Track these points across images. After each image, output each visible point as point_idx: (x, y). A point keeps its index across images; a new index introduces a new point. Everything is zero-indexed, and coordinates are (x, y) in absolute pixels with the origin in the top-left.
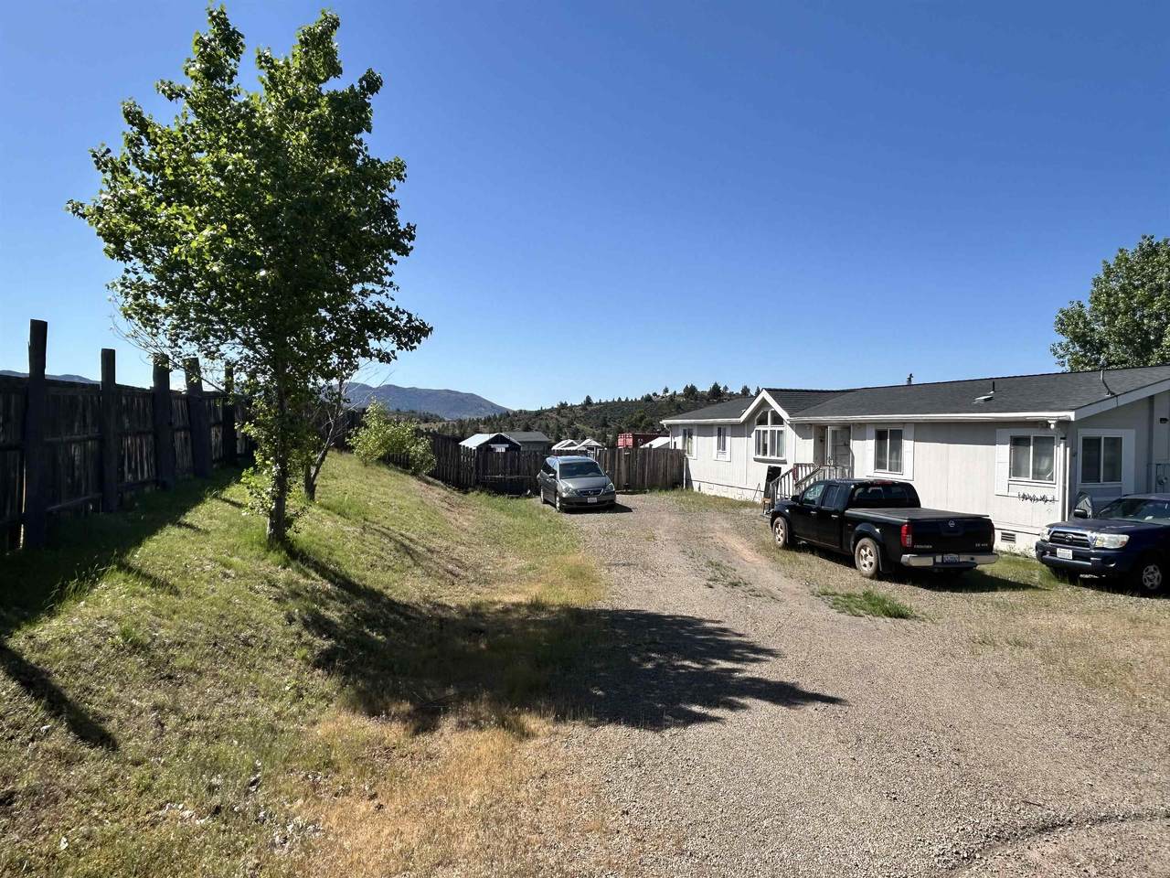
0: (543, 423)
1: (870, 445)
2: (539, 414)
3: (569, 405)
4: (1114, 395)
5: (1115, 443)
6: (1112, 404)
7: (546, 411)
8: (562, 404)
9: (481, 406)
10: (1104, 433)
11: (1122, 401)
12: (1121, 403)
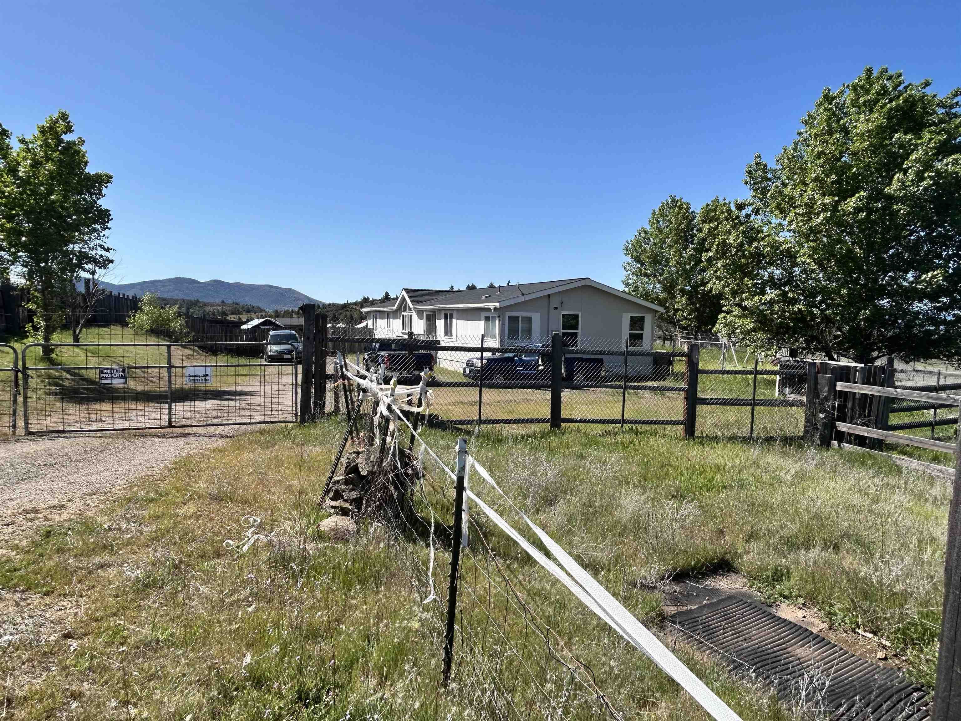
0: (348, 314)
1: (442, 321)
2: (345, 306)
3: (371, 299)
4: (523, 294)
5: (529, 320)
6: (521, 299)
7: (351, 304)
8: (364, 298)
9: (299, 300)
10: (521, 314)
11: (527, 298)
12: (526, 299)
